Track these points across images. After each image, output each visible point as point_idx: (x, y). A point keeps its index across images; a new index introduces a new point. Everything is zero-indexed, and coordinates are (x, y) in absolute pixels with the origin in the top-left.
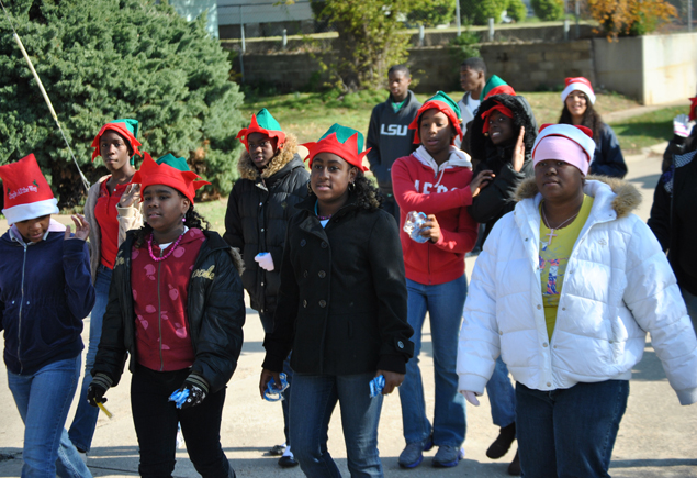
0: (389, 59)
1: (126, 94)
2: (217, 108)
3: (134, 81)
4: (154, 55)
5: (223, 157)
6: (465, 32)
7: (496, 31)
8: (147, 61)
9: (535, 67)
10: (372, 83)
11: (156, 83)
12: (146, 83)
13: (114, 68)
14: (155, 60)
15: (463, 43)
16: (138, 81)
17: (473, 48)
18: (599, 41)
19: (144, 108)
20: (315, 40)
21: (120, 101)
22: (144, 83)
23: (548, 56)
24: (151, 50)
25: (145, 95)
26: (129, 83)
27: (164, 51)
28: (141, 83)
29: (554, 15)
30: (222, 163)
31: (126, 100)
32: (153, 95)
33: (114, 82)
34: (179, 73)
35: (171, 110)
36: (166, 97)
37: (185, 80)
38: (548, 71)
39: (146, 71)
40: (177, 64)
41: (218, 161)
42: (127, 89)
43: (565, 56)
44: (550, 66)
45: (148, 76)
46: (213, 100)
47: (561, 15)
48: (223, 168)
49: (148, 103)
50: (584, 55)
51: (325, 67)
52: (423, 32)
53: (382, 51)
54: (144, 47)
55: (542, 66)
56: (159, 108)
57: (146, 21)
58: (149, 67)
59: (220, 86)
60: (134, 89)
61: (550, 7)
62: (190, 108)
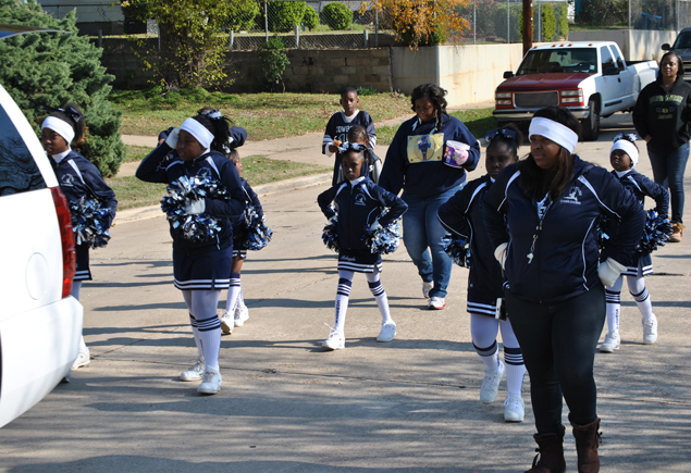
0: (208, 59)
1: (20, 83)
2: (97, 97)
3: (28, 71)
4: (40, 49)
5: (102, 142)
6: (274, 37)
7: (301, 37)
8: (37, 54)
9: (338, 71)
10: (192, 81)
11: (48, 74)
12: (39, 73)
13: (11, 59)
14: (44, 53)
15: (273, 47)
16: (31, 71)
17: (281, 52)
18: (396, 50)
19: (37, 95)
20: (140, 39)
21: (15, 89)
22: (37, 73)
23: (349, 62)
24: (36, 44)
25: (37, 84)
26: (23, 73)
27: (48, 45)
28: (34, 73)
29: (344, 24)
30: (101, 147)
31: (20, 88)
32: (44, 84)
33: (11, 72)
34: (65, 65)
35: (59, 98)
36: (56, 87)
37: (69, 72)
38: (349, 75)
39: (37, 62)
40: (60, 57)
41: (97, 145)
42: (21, 78)
43: (365, 62)
44: (352, 70)
45: (40, 67)
46: (94, 91)
47: (351, 25)
48: (102, 152)
49: (40, 91)
50: (383, 61)
51: (149, 66)
52: (233, 35)
53: (201, 52)
54: (30, 41)
55: (343, 69)
56: (51, 96)
57: (30, 18)
58: (40, 59)
59: (101, 78)
60: (29, 79)
61: (341, 16)
62: (76, 96)
